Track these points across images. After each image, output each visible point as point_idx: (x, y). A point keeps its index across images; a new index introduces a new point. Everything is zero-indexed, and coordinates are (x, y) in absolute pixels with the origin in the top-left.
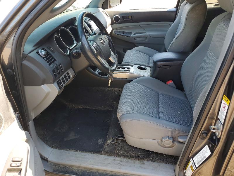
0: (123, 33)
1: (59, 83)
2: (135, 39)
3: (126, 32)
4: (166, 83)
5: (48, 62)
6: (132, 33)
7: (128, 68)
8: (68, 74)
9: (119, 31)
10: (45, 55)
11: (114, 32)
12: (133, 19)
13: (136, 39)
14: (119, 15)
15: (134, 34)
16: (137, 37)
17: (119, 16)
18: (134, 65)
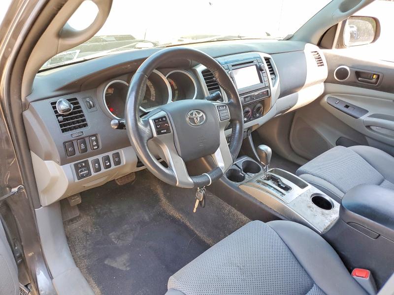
0: (347, 107)
1: (81, 168)
2: (368, 127)
3: (354, 107)
4: (350, 271)
5: (61, 126)
6: (367, 112)
7: (287, 188)
8: (117, 155)
9: (338, 100)
10: (64, 111)
11: (325, 99)
12: (381, 83)
13: (372, 127)
14: (349, 67)
15: (371, 116)
16: (376, 125)
17: (348, 69)
18: (310, 186)
